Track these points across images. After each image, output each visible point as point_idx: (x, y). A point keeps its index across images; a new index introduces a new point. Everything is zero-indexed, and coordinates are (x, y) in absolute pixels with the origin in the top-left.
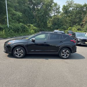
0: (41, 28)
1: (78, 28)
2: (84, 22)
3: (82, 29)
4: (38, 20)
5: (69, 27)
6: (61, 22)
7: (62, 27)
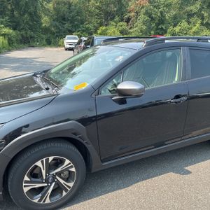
0: (23, 32)
1: (121, 28)
2: (132, 14)
3: (131, 31)
5: (101, 28)
6: (78, 12)
7: (82, 27)
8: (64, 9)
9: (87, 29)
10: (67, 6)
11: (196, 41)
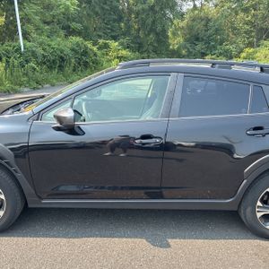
4: (136, 27)
5: (247, 49)
6: (217, 30)
7: (220, 49)
8: (199, 26)
9: (227, 51)
10: (203, 23)
11: (258, 69)
